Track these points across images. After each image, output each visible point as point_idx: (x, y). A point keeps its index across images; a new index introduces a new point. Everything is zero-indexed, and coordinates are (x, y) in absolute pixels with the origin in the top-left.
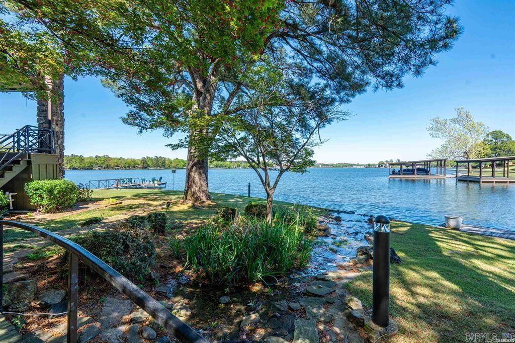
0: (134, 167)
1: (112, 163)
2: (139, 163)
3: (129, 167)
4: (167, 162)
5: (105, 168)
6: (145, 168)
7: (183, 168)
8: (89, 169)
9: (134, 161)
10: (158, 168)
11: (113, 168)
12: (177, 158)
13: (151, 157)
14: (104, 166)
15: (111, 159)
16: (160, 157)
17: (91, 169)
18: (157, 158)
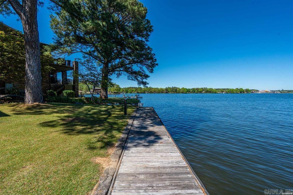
0: (162, 92)
1: (153, 90)
2: (164, 90)
3: (160, 92)
4: (178, 89)
5: (150, 93)
6: (167, 93)
7: (186, 93)
8: (143, 93)
9: (162, 89)
10: (173, 93)
11: (153, 93)
12: (183, 88)
13: (170, 87)
14: (149, 92)
15: (153, 88)
16: (175, 87)
17: (145, 93)
18: (173, 88)
